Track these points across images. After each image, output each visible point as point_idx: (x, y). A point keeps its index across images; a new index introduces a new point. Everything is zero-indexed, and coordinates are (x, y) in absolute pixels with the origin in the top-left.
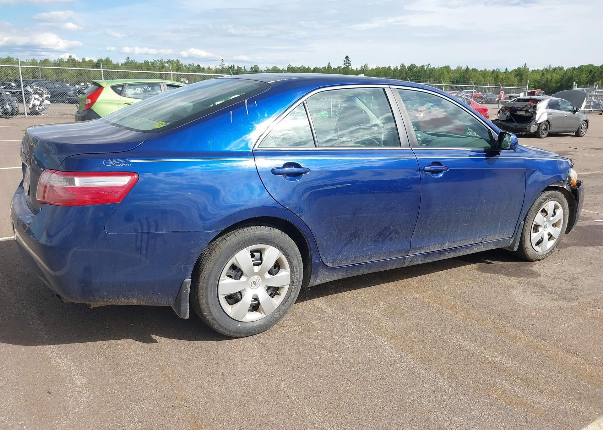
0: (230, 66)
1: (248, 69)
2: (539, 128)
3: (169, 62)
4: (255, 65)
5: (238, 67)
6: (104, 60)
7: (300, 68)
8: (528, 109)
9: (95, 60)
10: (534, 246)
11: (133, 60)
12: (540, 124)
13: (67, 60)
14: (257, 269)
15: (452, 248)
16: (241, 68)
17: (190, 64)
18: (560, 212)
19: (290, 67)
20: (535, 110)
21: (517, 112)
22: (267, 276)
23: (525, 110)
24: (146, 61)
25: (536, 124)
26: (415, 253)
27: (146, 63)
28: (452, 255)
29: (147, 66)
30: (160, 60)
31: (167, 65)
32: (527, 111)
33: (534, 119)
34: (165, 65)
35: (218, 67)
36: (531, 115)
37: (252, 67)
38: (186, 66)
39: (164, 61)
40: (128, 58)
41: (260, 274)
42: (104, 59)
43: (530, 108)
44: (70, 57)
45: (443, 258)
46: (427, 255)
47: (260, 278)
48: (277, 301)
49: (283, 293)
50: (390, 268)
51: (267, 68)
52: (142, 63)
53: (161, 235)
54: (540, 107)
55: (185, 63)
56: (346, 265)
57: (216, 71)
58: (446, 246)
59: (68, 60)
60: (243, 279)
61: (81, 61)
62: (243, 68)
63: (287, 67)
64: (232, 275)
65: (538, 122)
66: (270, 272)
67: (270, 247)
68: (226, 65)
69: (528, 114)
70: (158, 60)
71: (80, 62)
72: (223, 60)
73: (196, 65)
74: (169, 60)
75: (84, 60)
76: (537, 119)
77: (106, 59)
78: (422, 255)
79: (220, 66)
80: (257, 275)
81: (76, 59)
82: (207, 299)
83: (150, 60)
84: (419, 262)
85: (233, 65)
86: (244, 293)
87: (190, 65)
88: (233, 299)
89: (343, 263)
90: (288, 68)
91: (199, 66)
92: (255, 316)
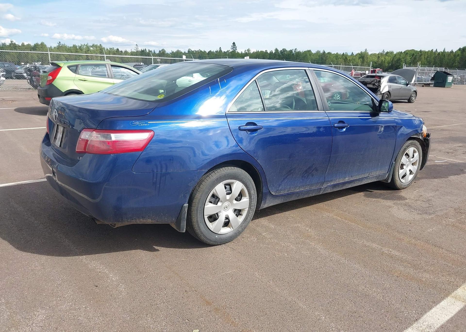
0: (143, 50)
1: (157, 52)
2: (383, 97)
3: (93, 46)
4: (162, 49)
5: (149, 50)
6: (39, 44)
7: (197, 51)
8: (375, 83)
9: (32, 44)
10: (400, 179)
11: (63, 44)
12: (383, 94)
13: (9, 45)
14: (228, 197)
15: (350, 181)
16: (151, 51)
17: (111, 48)
18: (416, 155)
19: (190, 50)
20: (380, 83)
21: (367, 85)
22: (235, 202)
23: (372, 84)
24: (74, 45)
25: (381, 94)
26: (327, 184)
27: (75, 46)
28: (350, 186)
29: (75, 49)
30: (86, 45)
31: (91, 48)
32: (374, 85)
33: (380, 90)
34: (90, 49)
35: (134, 50)
36: (377, 87)
37: (160, 51)
38: (107, 49)
39: (89, 45)
40: (60, 42)
41: (230, 200)
43: (376, 82)
44: (11, 42)
45: (344, 188)
46: (334, 186)
47: (230, 203)
48: (241, 219)
50: (311, 195)
51: (172, 51)
52: (72, 47)
53: (169, 173)
54: (383, 81)
55: (107, 47)
56: (284, 193)
57: (132, 54)
58: (347, 179)
59: (10, 44)
60: (219, 204)
61: (20, 45)
62: (153, 51)
63: (188, 51)
64: (212, 201)
65: (382, 93)
66: (236, 200)
67: (237, 182)
68: (140, 49)
69: (374, 87)
70: (84, 45)
71: (19, 46)
72: (137, 45)
73: (115, 49)
74: (94, 44)
75: (23, 45)
76: (381, 90)
77: (41, 43)
78: (331, 186)
79: (135, 49)
80: (227, 201)
81: (17, 43)
82: (197, 218)
83: (78, 44)
84: (329, 191)
85: (145, 49)
86: (220, 214)
87: (110, 49)
88: (213, 218)
89: (282, 193)
90: (189, 51)
91: (118, 49)
92: (226, 230)
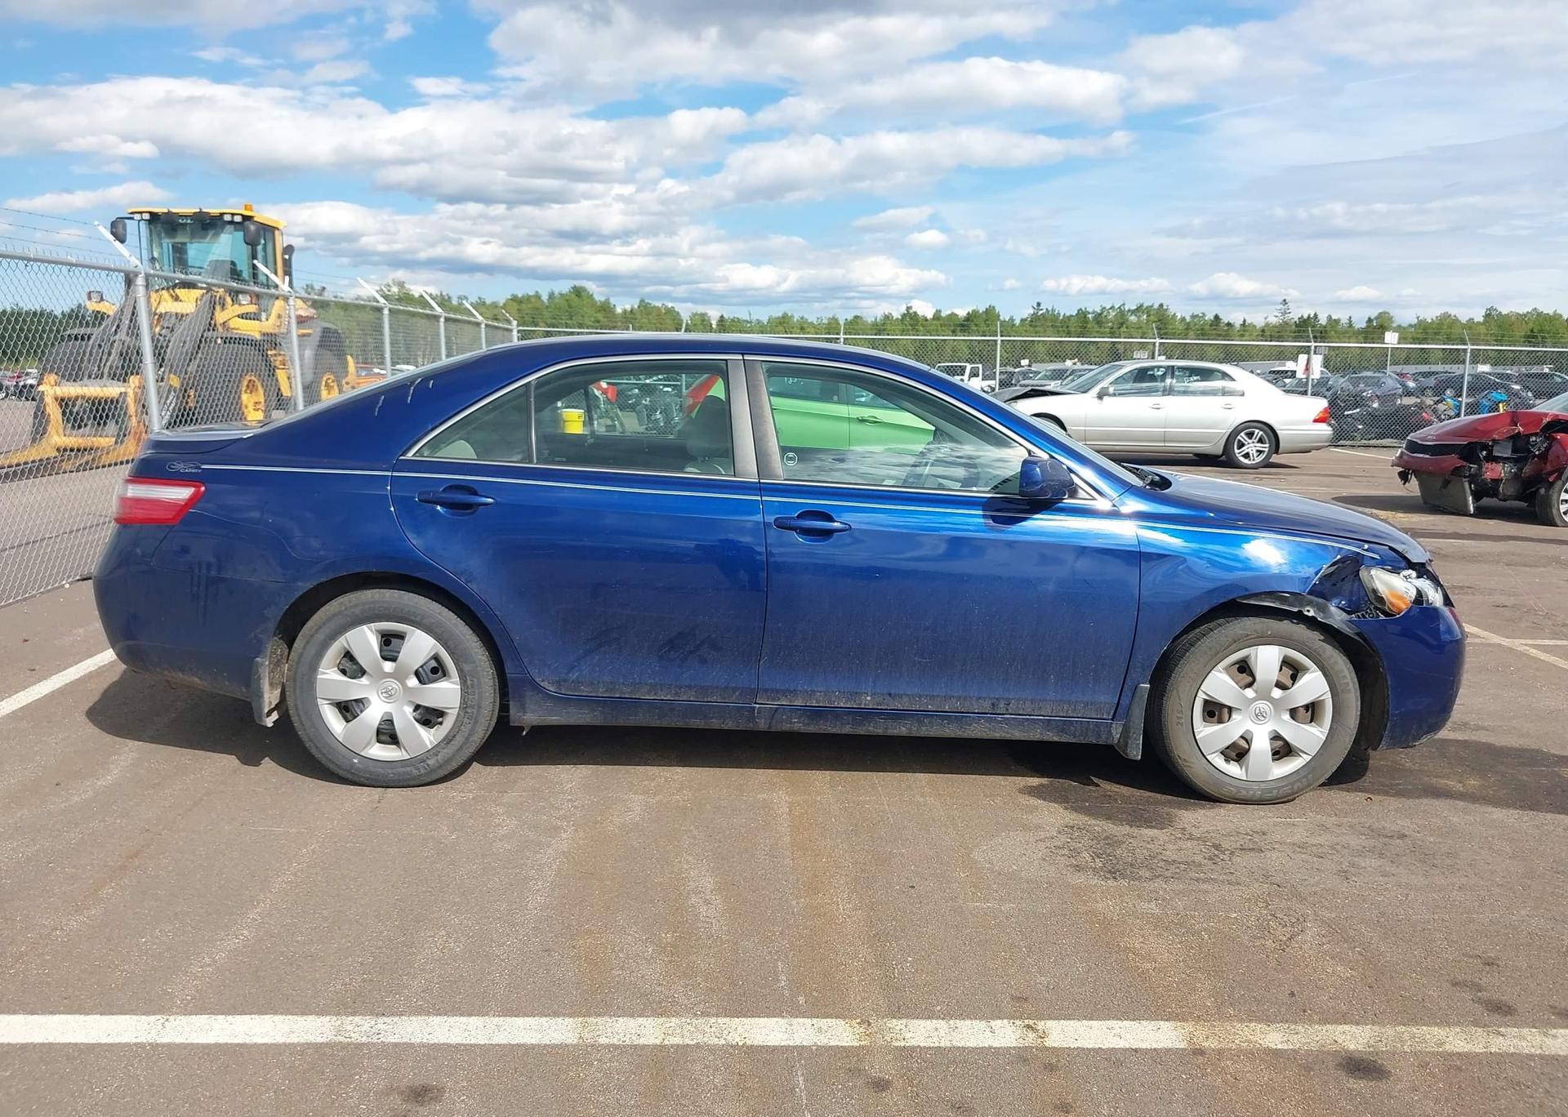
0: (1306, 317)
1: (1359, 323)
3: (1139, 309)
4: (1381, 311)
5: (1330, 318)
6: (981, 312)
7: (1525, 315)
9: (962, 313)
10: (1212, 758)
11: (1050, 309)
13: (900, 317)
14: (387, 666)
15: (890, 710)
16: (1337, 321)
17: (1195, 314)
18: (1312, 679)
19: (1493, 313)
22: (413, 682)
24: (1081, 309)
26: (774, 700)
27: (1082, 315)
29: (1083, 322)
30: (1116, 307)
31: (1133, 318)
34: (1127, 320)
35: (1273, 320)
37: (1370, 319)
38: (1183, 319)
39: (1127, 309)
40: (1039, 304)
41: (399, 677)
42: (982, 309)
44: (908, 308)
45: (862, 730)
47: (397, 683)
48: (433, 736)
49: (449, 723)
50: (715, 724)
51: (1418, 318)
52: (1072, 316)
55: (1181, 310)
56: (594, 695)
57: (1265, 333)
58: (867, 701)
59: (904, 316)
60: (364, 680)
61: (930, 316)
62: (1344, 321)
63: (1484, 314)
64: (347, 670)
66: (419, 677)
67: (419, 634)
68: (1295, 314)
70: (1112, 308)
71: (926, 320)
72: (1285, 300)
73: (1210, 317)
74: (1142, 306)
77: (987, 309)
79: (1277, 316)
80: (389, 678)
81: (920, 313)
83: (1093, 306)
85: (1316, 315)
86: (368, 705)
87: (1193, 317)
89: (585, 690)
90: (1487, 316)
91: (1217, 317)
